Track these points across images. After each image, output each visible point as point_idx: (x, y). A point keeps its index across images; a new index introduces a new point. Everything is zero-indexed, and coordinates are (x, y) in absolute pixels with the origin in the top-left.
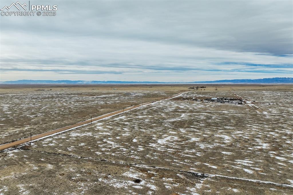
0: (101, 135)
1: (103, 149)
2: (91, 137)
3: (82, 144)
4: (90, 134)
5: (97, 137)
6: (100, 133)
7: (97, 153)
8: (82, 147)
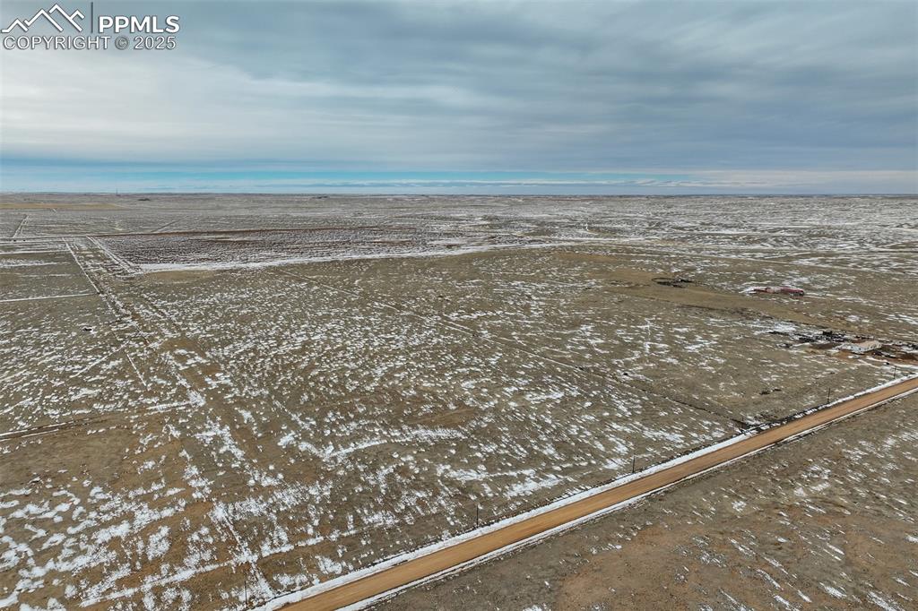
0: (628, 427)
1: (638, 401)
2: (646, 425)
3: (662, 414)
4: (648, 434)
5: (638, 423)
6: (628, 430)
7: (647, 399)
8: (664, 410)
